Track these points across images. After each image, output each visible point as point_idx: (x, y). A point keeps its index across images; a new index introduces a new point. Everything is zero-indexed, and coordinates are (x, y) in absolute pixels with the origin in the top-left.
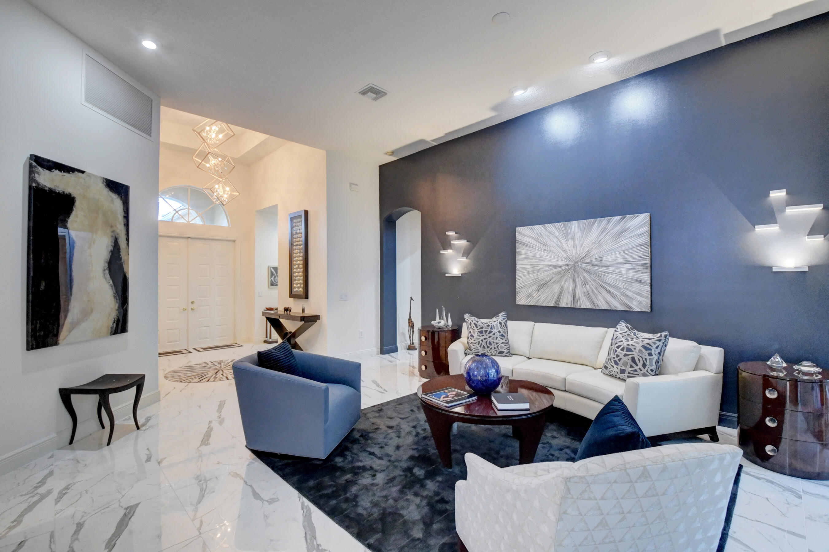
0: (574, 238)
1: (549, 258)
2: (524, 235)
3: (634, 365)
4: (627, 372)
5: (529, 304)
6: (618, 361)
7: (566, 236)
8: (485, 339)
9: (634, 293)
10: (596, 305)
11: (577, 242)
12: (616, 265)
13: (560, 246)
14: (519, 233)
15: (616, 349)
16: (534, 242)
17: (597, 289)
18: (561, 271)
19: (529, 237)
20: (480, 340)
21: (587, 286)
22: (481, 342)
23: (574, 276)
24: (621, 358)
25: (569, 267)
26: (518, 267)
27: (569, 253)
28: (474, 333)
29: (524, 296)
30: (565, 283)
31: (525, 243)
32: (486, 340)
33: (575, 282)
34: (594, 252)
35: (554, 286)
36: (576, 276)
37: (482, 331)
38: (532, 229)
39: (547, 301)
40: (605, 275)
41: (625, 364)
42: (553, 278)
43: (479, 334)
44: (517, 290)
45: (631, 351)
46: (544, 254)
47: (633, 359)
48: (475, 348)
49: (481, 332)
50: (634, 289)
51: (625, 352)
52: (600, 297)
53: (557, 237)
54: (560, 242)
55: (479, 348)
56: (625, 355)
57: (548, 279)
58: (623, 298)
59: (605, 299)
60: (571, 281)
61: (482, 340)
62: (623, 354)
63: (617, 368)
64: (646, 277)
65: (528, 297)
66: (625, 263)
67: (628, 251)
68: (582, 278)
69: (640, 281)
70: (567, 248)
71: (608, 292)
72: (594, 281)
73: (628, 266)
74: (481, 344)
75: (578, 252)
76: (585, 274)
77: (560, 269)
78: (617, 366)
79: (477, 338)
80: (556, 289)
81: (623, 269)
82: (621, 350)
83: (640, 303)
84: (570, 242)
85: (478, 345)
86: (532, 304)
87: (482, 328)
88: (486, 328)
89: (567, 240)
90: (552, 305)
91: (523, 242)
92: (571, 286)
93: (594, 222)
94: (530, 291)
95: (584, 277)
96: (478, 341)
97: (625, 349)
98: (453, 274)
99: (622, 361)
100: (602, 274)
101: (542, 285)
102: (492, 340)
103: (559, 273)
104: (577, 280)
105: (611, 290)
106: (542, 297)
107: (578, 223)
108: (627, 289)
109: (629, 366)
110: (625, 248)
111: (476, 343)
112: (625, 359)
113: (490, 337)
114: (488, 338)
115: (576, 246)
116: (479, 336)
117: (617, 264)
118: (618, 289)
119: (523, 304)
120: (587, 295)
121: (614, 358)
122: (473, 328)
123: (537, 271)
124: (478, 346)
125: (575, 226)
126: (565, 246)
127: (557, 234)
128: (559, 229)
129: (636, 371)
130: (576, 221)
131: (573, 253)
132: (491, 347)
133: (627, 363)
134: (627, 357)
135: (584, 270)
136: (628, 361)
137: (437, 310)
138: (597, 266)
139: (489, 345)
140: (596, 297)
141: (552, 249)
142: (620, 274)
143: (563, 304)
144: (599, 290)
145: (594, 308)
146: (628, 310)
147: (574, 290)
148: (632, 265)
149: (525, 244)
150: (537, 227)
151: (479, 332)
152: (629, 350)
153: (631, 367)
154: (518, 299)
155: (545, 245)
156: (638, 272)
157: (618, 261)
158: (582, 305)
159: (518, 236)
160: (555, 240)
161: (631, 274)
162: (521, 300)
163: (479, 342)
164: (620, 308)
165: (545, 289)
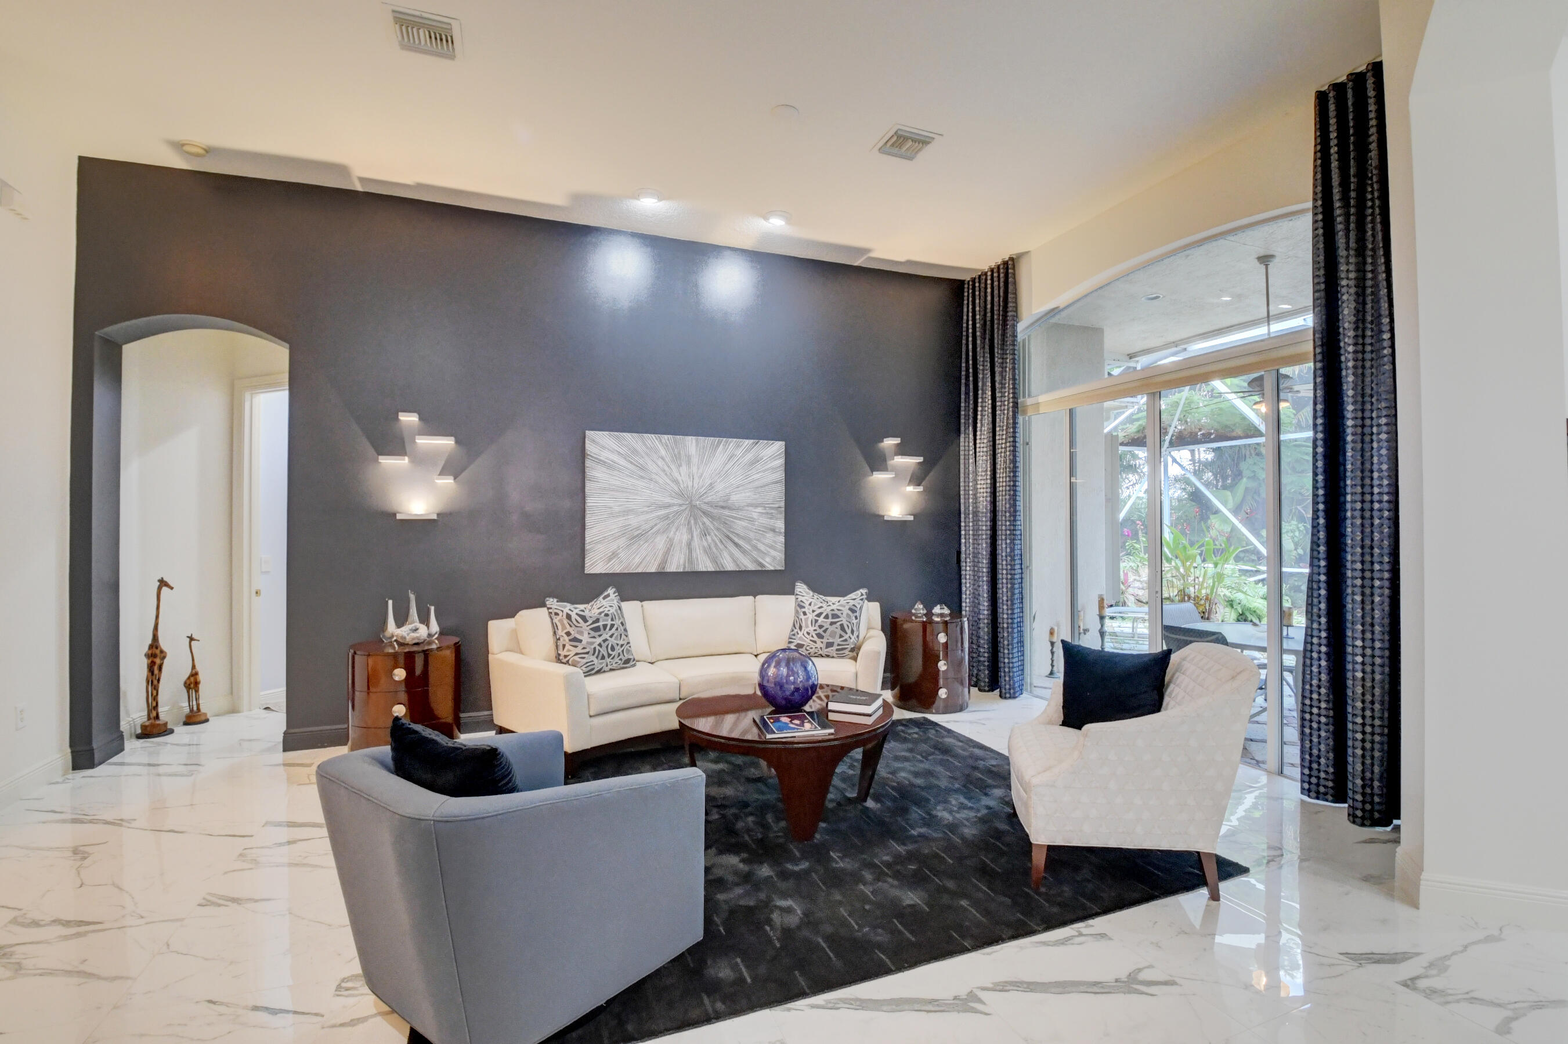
0: (689, 463)
1: (648, 491)
2: (603, 447)
3: (843, 634)
4: (836, 644)
5: (611, 572)
6: (823, 634)
7: (677, 458)
8: (605, 641)
9: (767, 546)
10: (720, 566)
11: (694, 469)
12: (746, 508)
13: (668, 474)
14: (593, 441)
15: (817, 618)
16: (622, 462)
17: (722, 542)
18: (668, 514)
19: (612, 451)
20: (596, 645)
21: (708, 537)
22: (598, 648)
23: (689, 523)
24: (827, 629)
25: (682, 508)
26: (588, 505)
27: (682, 486)
28: (581, 633)
29: (601, 558)
30: (675, 534)
31: (605, 462)
32: (606, 643)
33: (690, 531)
34: (719, 486)
35: (658, 538)
36: (692, 522)
37: (599, 626)
38: (618, 437)
39: (642, 565)
40: (732, 522)
41: (833, 635)
42: (656, 525)
43: (593, 633)
44: (587, 547)
45: (838, 617)
46: (641, 483)
47: (842, 627)
48: (587, 663)
49: (596, 629)
50: (767, 541)
51: (830, 620)
52: (725, 554)
53: (663, 458)
54: (669, 467)
55: (596, 661)
56: (832, 624)
57: (647, 527)
58: (755, 554)
59: (732, 555)
60: (684, 530)
61: (600, 645)
62: (829, 623)
63: (822, 642)
64: (780, 525)
65: (610, 559)
66: (756, 506)
67: (760, 490)
68: (701, 526)
69: (773, 530)
70: (679, 478)
71: (736, 545)
72: (718, 529)
73: (760, 510)
74: (599, 651)
75: (696, 485)
76: (705, 520)
77: (667, 511)
78: (822, 640)
79: (588, 643)
80: (661, 542)
81: (755, 512)
82: (824, 618)
83: (774, 558)
84: (684, 469)
85: (593, 655)
86: (618, 572)
87: (597, 620)
88: (604, 621)
89: (680, 466)
90: (653, 569)
91: (601, 460)
92: (685, 537)
93: (719, 443)
94: (614, 547)
95: (704, 524)
96: (593, 647)
97: (830, 616)
98: (411, 515)
99: (828, 632)
100: (728, 520)
101: (636, 537)
102: (616, 642)
103: (666, 517)
104: (693, 527)
105: (741, 542)
106: (637, 558)
107: (697, 440)
108: (758, 540)
109: (838, 636)
110: (757, 484)
111: (587, 653)
112: (831, 628)
113: (611, 636)
114: (609, 638)
115: (693, 476)
116: (594, 637)
117: (747, 506)
118: (748, 540)
119: (599, 572)
120: (707, 551)
121: (815, 630)
122: (579, 625)
123: (627, 512)
124: (593, 658)
125: (691, 444)
126: (676, 475)
127: (663, 452)
128: (667, 446)
129: (846, 640)
130: (693, 437)
131: (688, 487)
132: (613, 653)
133: (836, 633)
134: (834, 626)
135: (704, 513)
136: (836, 630)
137: (390, 602)
138: (723, 507)
139: (611, 652)
140: (720, 554)
141: (654, 476)
142: (751, 520)
143: (672, 567)
144: (724, 542)
145: (718, 570)
146: (760, 569)
147: (689, 545)
148: (765, 508)
149: (603, 463)
150: (627, 436)
151: (592, 629)
152: (835, 616)
153: (841, 636)
154: (587, 565)
155: (642, 468)
156: (771, 518)
157: (749, 501)
158: (700, 566)
159: (590, 447)
160: (660, 463)
161: (764, 521)
162: (596, 564)
163: (595, 649)
164: (751, 567)
165: (642, 543)
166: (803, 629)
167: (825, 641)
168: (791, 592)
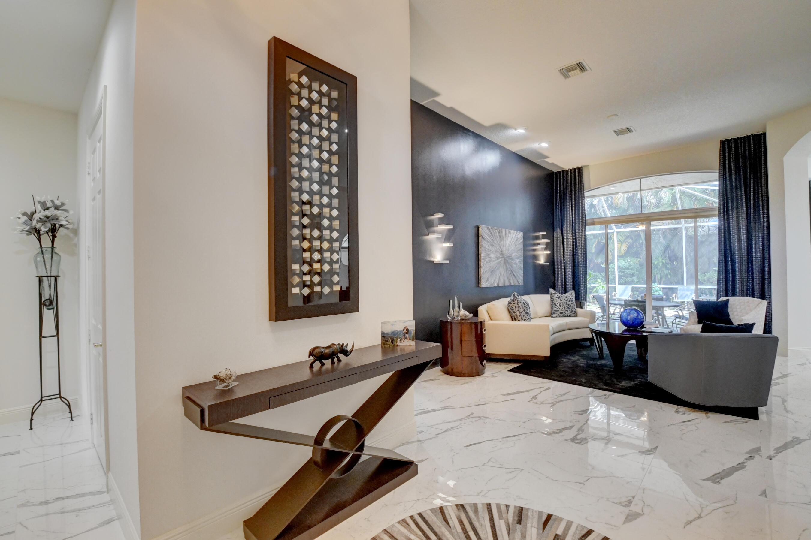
1: (495, 252)
2: (485, 232)
5: (487, 287)
7: (501, 238)
10: (510, 283)
11: (504, 242)
13: (499, 244)
14: (482, 229)
16: (489, 239)
19: (487, 234)
21: (508, 271)
23: (504, 265)
25: (502, 259)
26: (481, 257)
27: (502, 250)
30: (501, 270)
31: (485, 239)
33: (504, 269)
34: (510, 250)
35: (497, 272)
38: (488, 228)
39: (494, 284)
40: (513, 265)
44: (482, 276)
46: (493, 248)
52: (511, 278)
53: (498, 238)
57: (495, 267)
65: (487, 281)
66: (517, 258)
67: (518, 252)
70: (501, 246)
71: (514, 275)
72: (510, 268)
75: (505, 249)
76: (507, 264)
77: (499, 260)
80: (498, 274)
81: (517, 261)
89: (501, 241)
92: (503, 272)
93: (510, 232)
94: (487, 276)
95: (507, 266)
101: (492, 271)
103: (499, 263)
106: (493, 281)
110: (517, 249)
115: (504, 245)
119: (484, 287)
120: (508, 277)
123: (490, 261)
125: (504, 231)
127: (498, 235)
128: (499, 232)
130: (504, 229)
135: (507, 261)
137: (451, 301)
138: (510, 259)
141: (496, 245)
142: (516, 264)
143: (500, 284)
144: (511, 273)
145: (510, 285)
147: (504, 275)
155: (493, 242)
158: (506, 284)
159: (481, 232)
162: (484, 283)
165: (494, 274)
166: (562, 306)
167: (571, 310)
168: (548, 293)
